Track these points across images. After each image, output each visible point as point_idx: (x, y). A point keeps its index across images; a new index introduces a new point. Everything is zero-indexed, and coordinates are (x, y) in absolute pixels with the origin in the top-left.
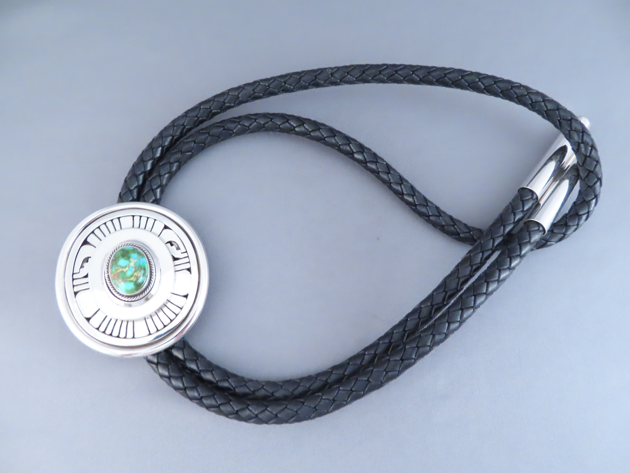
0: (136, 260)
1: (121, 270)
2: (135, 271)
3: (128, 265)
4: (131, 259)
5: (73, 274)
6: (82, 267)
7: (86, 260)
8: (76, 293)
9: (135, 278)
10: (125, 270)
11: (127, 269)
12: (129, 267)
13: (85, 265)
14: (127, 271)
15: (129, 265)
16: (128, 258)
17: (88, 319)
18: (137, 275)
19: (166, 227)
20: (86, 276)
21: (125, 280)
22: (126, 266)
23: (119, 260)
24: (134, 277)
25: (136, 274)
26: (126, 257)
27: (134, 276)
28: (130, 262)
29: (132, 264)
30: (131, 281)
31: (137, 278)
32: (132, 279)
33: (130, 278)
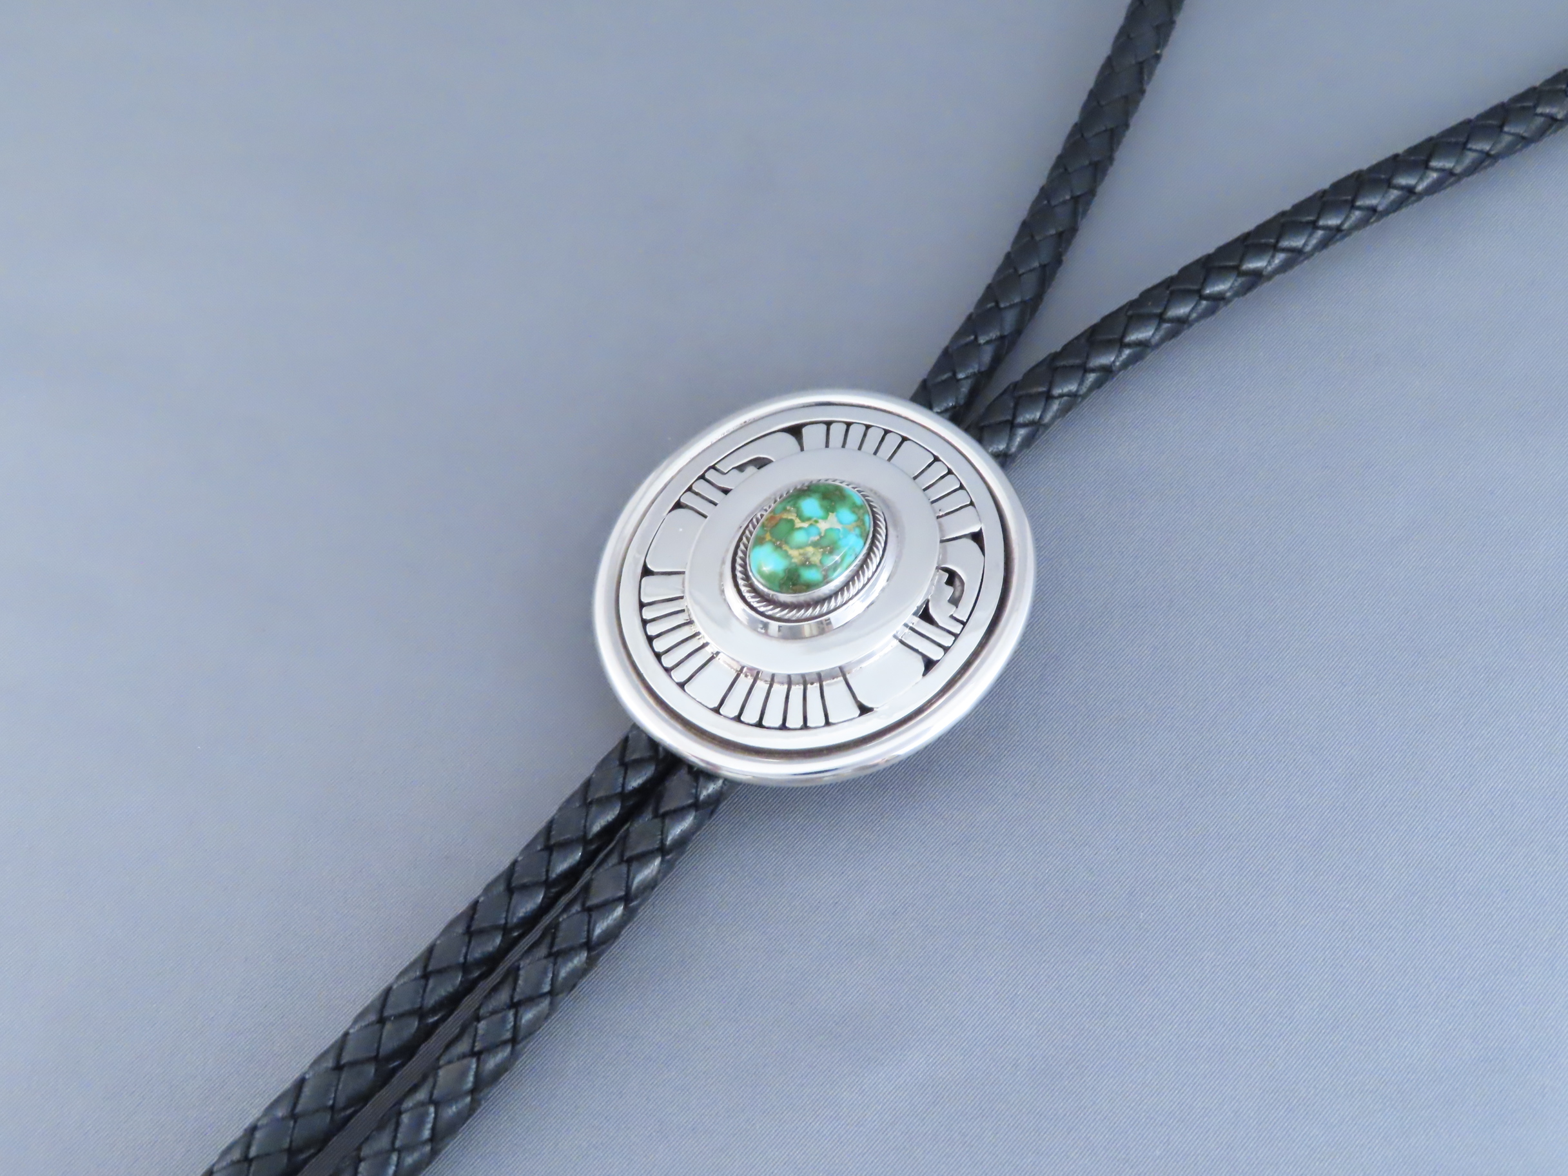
0: (839, 527)
1: (792, 516)
2: (815, 544)
3: (815, 519)
4: (832, 516)
5: (713, 468)
6: (741, 468)
7: (760, 463)
8: (678, 505)
9: (801, 557)
10: (798, 523)
11: (805, 525)
12: (811, 525)
13: (751, 470)
14: (800, 528)
15: (816, 522)
16: (830, 509)
17: (646, 572)
18: (809, 555)
19: (977, 537)
20: (726, 491)
21: (778, 543)
22: (809, 519)
23: (809, 496)
24: (800, 554)
25: (810, 550)
26: (826, 503)
27: (801, 551)
28: (825, 518)
29: (823, 526)
30: (787, 556)
31: (807, 563)
32: (794, 553)
33: (791, 548)
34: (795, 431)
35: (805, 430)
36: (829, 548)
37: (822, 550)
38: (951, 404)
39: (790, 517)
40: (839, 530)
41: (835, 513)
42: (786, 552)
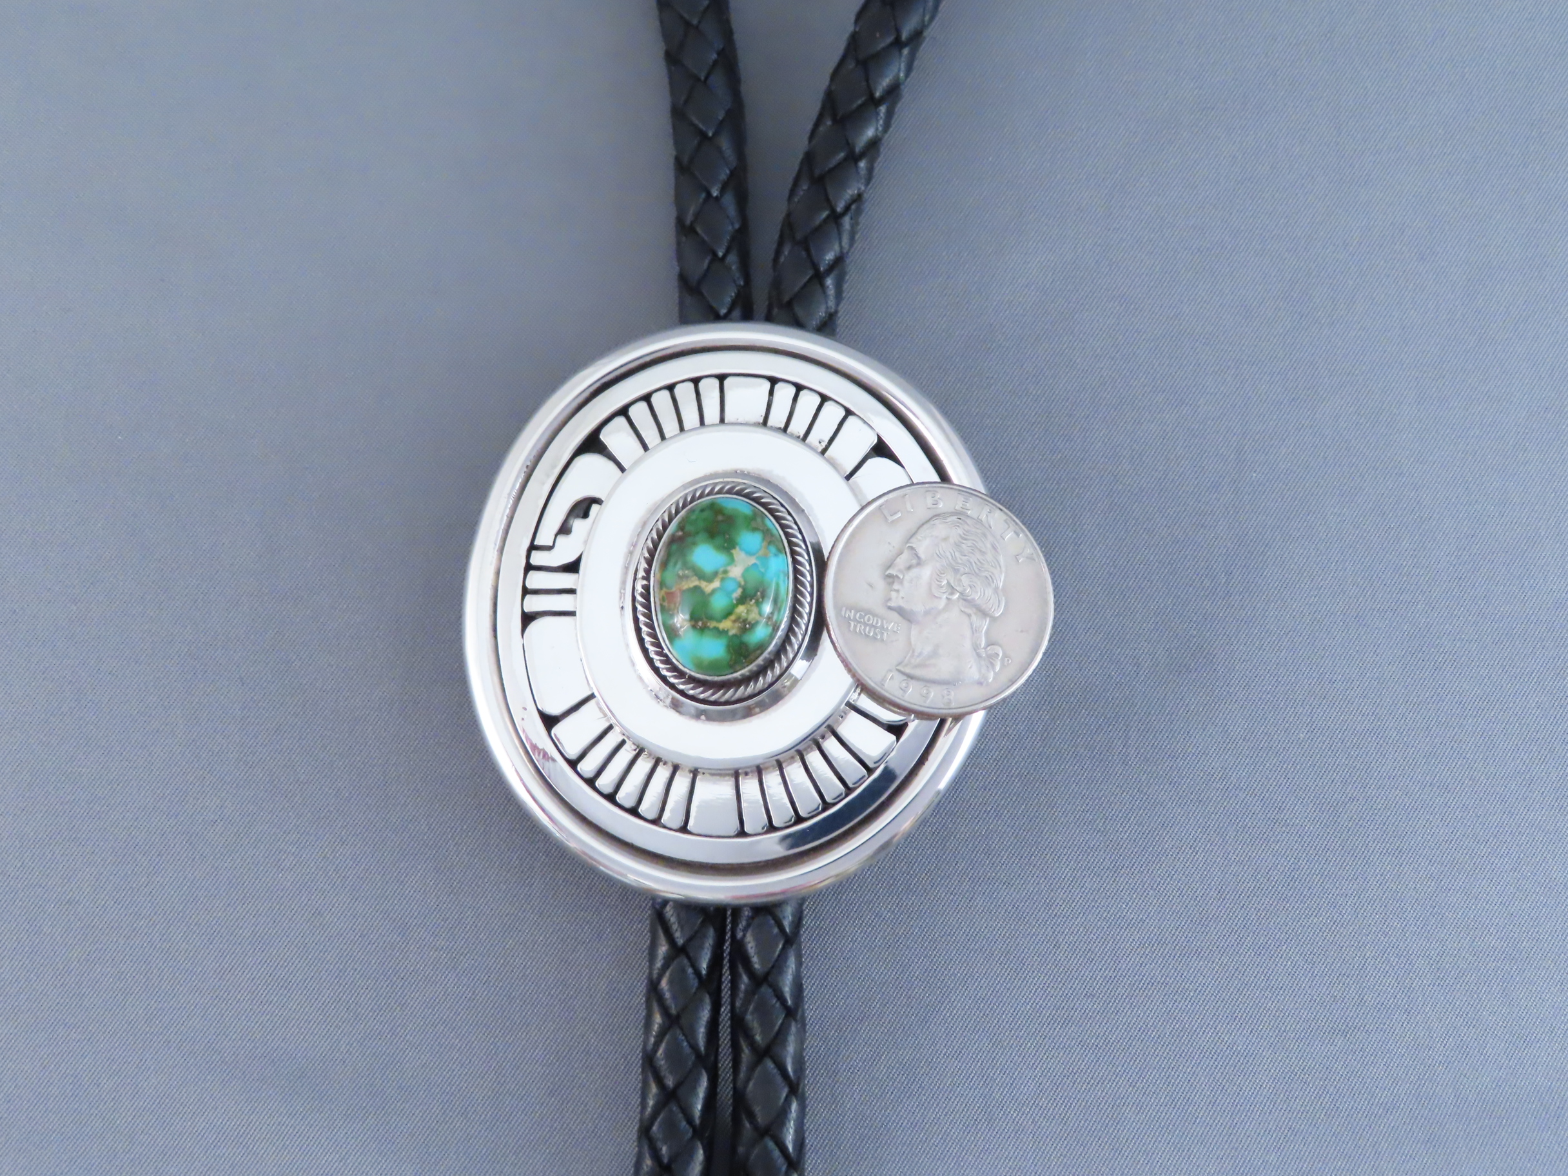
0: (753, 560)
1: (694, 582)
2: (742, 600)
3: (721, 569)
4: (738, 553)
5: (533, 547)
6: (565, 530)
7: (583, 508)
8: (527, 619)
9: (738, 625)
10: (708, 587)
11: (716, 584)
12: (723, 580)
13: (578, 525)
14: (714, 591)
15: (725, 572)
16: (728, 546)
17: (550, 721)
18: (744, 615)
19: (881, 449)
20: (573, 567)
21: (700, 624)
22: (716, 574)
23: (694, 544)
24: (734, 621)
25: (741, 609)
26: (719, 540)
27: (733, 617)
28: (732, 560)
29: (736, 572)
30: (721, 633)
31: (747, 626)
32: (726, 624)
33: (720, 621)
34: (592, 444)
35: (604, 437)
36: (759, 593)
37: (753, 601)
38: (733, 294)
39: (692, 585)
40: (755, 564)
41: (737, 548)
42: (716, 629)
